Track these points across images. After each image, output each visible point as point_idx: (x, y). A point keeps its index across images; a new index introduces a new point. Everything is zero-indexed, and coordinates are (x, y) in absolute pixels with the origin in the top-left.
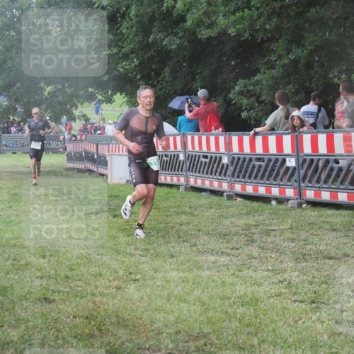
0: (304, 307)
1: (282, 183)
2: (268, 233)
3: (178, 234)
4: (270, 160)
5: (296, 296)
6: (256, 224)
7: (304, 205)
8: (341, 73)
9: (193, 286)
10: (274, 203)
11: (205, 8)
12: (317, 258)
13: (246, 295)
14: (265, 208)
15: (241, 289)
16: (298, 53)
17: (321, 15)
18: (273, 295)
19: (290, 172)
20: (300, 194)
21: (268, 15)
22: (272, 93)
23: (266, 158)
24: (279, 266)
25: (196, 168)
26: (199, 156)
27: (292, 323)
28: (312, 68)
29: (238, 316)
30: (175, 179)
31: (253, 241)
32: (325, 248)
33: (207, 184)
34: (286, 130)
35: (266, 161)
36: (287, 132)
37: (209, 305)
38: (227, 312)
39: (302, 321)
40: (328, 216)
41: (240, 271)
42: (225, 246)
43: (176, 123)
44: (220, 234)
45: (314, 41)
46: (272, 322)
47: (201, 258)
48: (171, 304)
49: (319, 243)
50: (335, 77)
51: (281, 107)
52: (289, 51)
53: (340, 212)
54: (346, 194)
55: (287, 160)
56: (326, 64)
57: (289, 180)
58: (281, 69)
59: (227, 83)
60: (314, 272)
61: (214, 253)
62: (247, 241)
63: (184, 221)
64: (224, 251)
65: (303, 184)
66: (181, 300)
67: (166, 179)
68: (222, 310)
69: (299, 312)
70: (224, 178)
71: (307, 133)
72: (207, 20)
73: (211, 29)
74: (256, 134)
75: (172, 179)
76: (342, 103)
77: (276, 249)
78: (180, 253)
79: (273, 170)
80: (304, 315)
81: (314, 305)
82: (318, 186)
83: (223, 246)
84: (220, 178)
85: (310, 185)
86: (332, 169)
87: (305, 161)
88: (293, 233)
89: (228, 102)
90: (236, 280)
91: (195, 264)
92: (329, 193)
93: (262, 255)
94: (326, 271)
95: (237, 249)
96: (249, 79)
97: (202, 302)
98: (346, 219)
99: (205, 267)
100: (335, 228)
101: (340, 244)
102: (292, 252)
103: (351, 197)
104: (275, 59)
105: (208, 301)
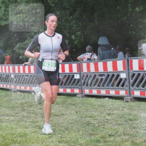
0: (46, 136)
1: (36, 85)
2: (31, 106)
4: (31, 76)
6: (26, 102)
11: (4, 13)
12: (51, 116)
13: (22, 133)
15: (19, 130)
18: (33, 132)
24: (35, 120)
29: (18, 141)
31: (24, 110)
32: (54, 111)
33: (5, 86)
35: (30, 76)
37: (6, 137)
38: (13, 140)
39: (45, 143)
42: (13, 112)
44: (10, 107)
46: (32, 143)
47: (2, 118)
53: (60, 96)
59: (13, 44)
61: (8, 115)
62: (22, 110)
64: (12, 114)
69: (44, 138)
70: (12, 84)
72: (4, 18)
73: (6, 21)
74: (25, 65)
77: (34, 113)
79: (33, 80)
80: (46, 140)
81: (50, 135)
83: (12, 112)
84: (10, 83)
88: (41, 106)
89: (14, 52)
90: (17, 126)
93: (28, 116)
94: (55, 121)
95: (18, 113)
96: (23, 43)
97: (3, 136)
98: (63, 99)
99: (4, 122)
100: (58, 103)
101: (60, 110)
102: (41, 114)
103: (65, 90)
104: (33, 34)
105: (5, 136)
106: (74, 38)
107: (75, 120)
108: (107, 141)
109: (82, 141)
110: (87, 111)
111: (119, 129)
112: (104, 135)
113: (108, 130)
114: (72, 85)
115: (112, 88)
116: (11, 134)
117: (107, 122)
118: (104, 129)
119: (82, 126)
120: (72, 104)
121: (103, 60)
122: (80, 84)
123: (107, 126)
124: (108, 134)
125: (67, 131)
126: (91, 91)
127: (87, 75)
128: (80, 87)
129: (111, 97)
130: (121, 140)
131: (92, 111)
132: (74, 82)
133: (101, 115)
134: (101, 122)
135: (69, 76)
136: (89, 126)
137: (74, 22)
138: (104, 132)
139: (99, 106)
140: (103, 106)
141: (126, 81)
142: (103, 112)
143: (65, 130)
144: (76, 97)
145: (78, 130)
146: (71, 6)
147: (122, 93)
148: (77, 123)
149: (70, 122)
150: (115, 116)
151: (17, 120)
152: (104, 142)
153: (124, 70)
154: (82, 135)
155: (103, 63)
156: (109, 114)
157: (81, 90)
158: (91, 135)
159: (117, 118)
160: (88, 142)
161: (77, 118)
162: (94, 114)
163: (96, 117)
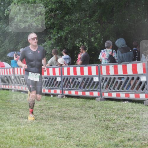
0: (64, 139)
1: (55, 88)
2: (49, 109)
3: (11, 110)
4: (50, 78)
5: (60, 135)
6: (44, 105)
7: (64, 97)
8: (79, 42)
9: (17, 132)
10: (52, 96)
12: (69, 119)
13: (40, 136)
14: (48, 98)
15: (37, 133)
16: (61, 34)
17: (71, 18)
18: (51, 135)
19: (58, 83)
20: (63, 92)
21: (49, 18)
22: (51, 50)
23: (48, 77)
24: (54, 123)
25: (19, 82)
26: (20, 77)
27: (58, 146)
28: (67, 40)
29: (36, 144)
30: (10, 87)
31: (43, 112)
32: (73, 115)
33: (24, 89)
34: (56, 66)
35: (48, 79)
36: (57, 66)
37: (24, 140)
38: (31, 143)
39: (62, 146)
40: (74, 101)
41: (37, 125)
43: (10, 63)
45: (68, 29)
46: (50, 146)
47: (21, 120)
48: (7, 140)
49: (70, 113)
50: (77, 43)
51: (54, 56)
52: (58, 33)
53: (79, 99)
54: (81, 92)
55: (57, 78)
56: (73, 38)
57: (58, 87)
58: (55, 40)
60: (68, 125)
61: (26, 118)
62: (40, 113)
63: (14, 105)
65: (64, 88)
66: (11, 139)
67: (6, 87)
68: (29, 142)
69: (61, 142)
71: (65, 67)
75: (8, 87)
76: (81, 54)
77: (52, 116)
78: (12, 118)
79: (51, 82)
80: (64, 143)
81: (68, 139)
82: (70, 89)
85: (67, 89)
86: (76, 82)
87: (64, 78)
88: (59, 109)
90: (35, 129)
91: (18, 123)
92: (74, 92)
93: (47, 118)
94: (73, 124)
95: (36, 116)
96: (41, 44)
97: (21, 139)
98: (82, 102)
99: (22, 124)
100: (77, 106)
101: (79, 113)
102: (59, 117)
103: (84, 93)
104: (52, 36)
105: (23, 138)
106: (93, 40)
107: (93, 124)
108: (125, 145)
109: (101, 145)
110: (106, 114)
111: (139, 133)
112: (123, 139)
113: (127, 134)
114: (91, 88)
115: (132, 91)
116: (29, 137)
117: (126, 126)
118: (123, 133)
119: (101, 130)
120: (91, 108)
121: (123, 63)
122: (99, 87)
123: (126, 130)
124: (127, 138)
125: (85, 135)
126: (110, 94)
127: (107, 78)
128: (99, 90)
129: (131, 101)
130: (141, 144)
131: (111, 115)
132: (93, 85)
133: (120, 119)
134: (120, 126)
135: (88, 78)
136: (108, 130)
137: (93, 24)
138: (123, 137)
139: (118, 110)
140: (122, 110)
141: (146, 84)
142: (122, 116)
143: (83, 134)
144: (95, 101)
145: (96, 134)
146: (90, 8)
147: (142, 96)
148: (96, 126)
149: (89, 125)
150: (134, 120)
151: (35, 122)
152: (123, 146)
153: (144, 73)
154: (100, 139)
155: (123, 66)
156: (129, 118)
157: (100, 93)
158: (110, 139)
159: (136, 122)
160: (106, 146)
161: (95, 121)
162: (113, 118)
163: (115, 120)
